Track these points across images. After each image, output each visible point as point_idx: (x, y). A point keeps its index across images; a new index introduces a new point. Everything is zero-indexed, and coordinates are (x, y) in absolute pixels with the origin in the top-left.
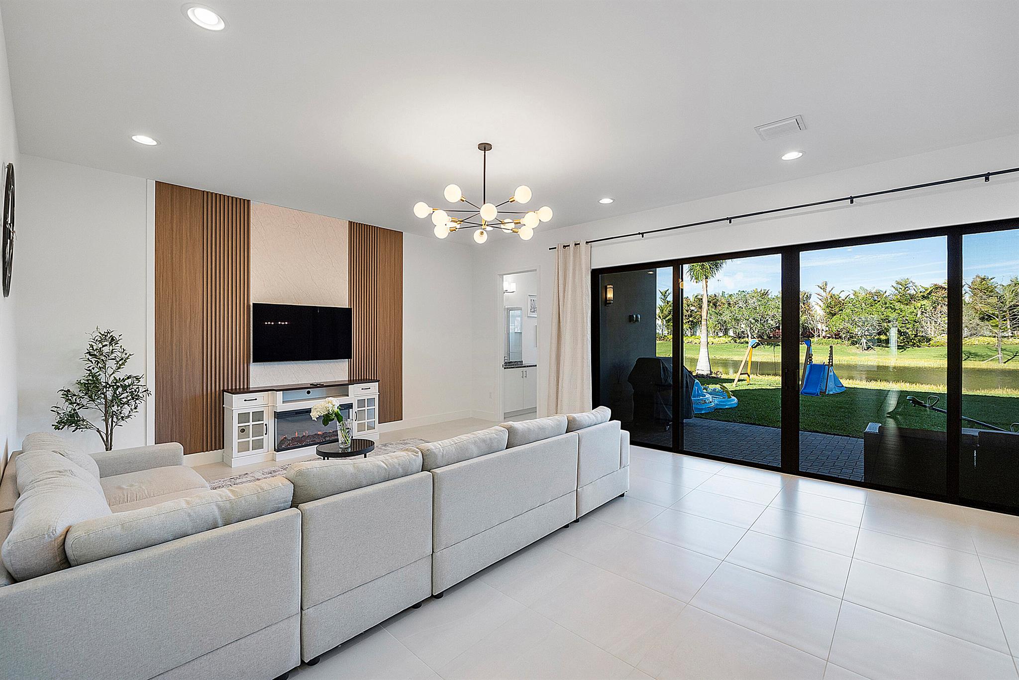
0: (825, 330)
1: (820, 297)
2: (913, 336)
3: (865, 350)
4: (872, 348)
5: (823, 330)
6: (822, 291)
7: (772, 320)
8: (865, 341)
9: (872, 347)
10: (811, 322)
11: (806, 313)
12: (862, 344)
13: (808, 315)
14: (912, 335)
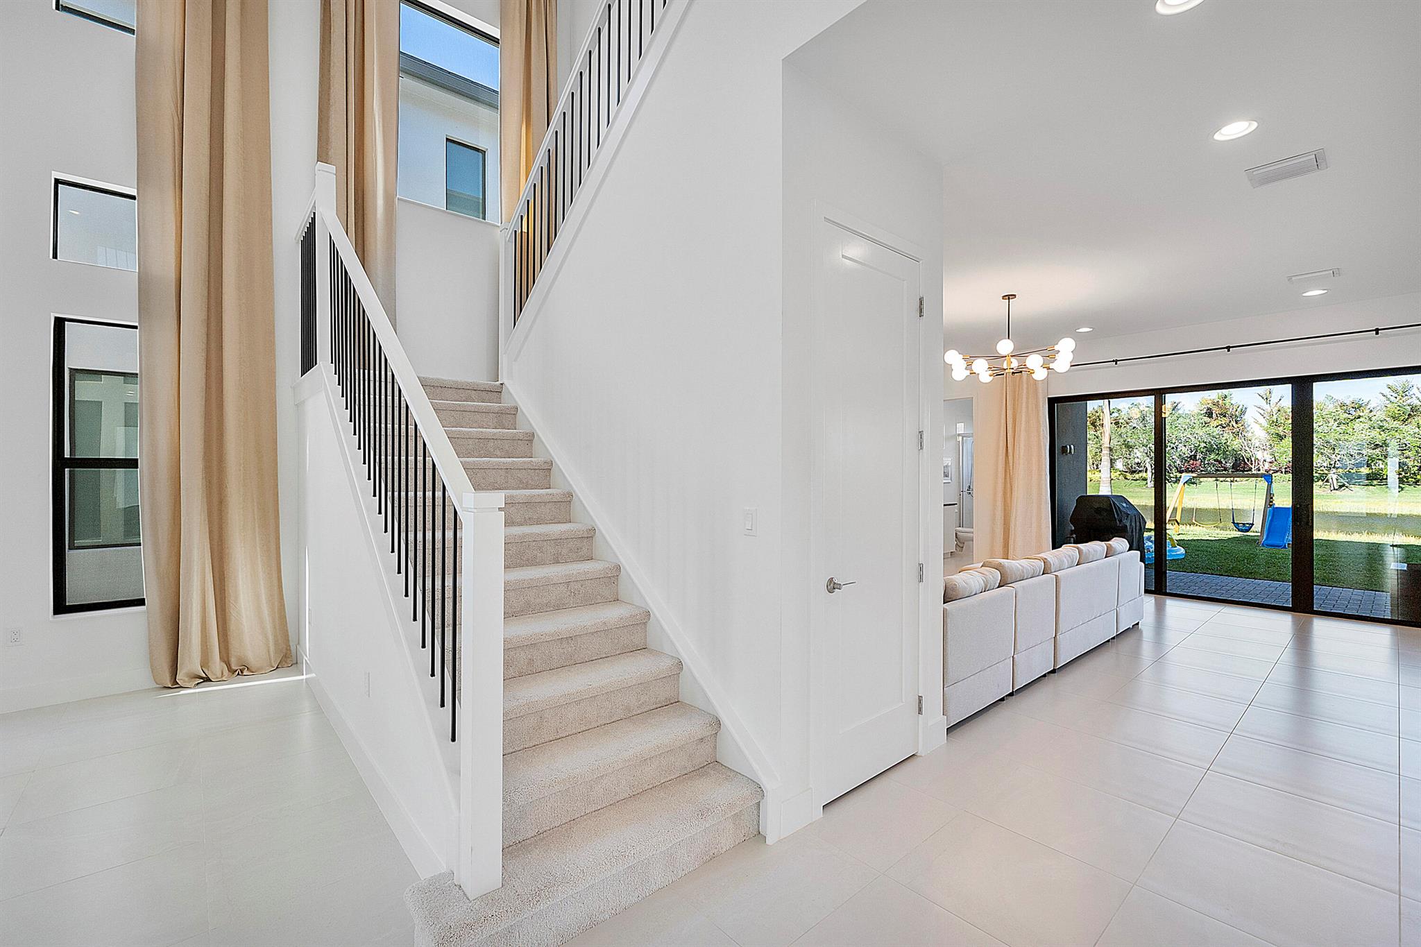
0: (1268, 460)
1: (1262, 412)
2: (1416, 468)
3: (1334, 489)
4: (1347, 487)
5: (1265, 461)
6: (1264, 402)
7: (1185, 446)
8: (1335, 477)
9: (1347, 484)
10: (1247, 448)
11: (1240, 435)
12: (1330, 480)
13: (1243, 438)
14: (1414, 467)
